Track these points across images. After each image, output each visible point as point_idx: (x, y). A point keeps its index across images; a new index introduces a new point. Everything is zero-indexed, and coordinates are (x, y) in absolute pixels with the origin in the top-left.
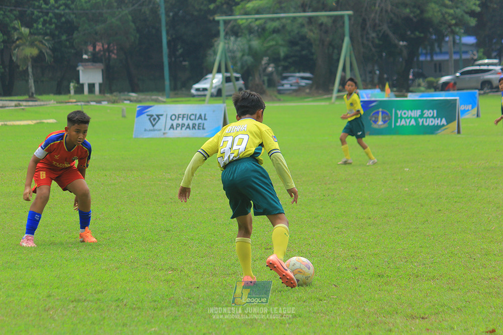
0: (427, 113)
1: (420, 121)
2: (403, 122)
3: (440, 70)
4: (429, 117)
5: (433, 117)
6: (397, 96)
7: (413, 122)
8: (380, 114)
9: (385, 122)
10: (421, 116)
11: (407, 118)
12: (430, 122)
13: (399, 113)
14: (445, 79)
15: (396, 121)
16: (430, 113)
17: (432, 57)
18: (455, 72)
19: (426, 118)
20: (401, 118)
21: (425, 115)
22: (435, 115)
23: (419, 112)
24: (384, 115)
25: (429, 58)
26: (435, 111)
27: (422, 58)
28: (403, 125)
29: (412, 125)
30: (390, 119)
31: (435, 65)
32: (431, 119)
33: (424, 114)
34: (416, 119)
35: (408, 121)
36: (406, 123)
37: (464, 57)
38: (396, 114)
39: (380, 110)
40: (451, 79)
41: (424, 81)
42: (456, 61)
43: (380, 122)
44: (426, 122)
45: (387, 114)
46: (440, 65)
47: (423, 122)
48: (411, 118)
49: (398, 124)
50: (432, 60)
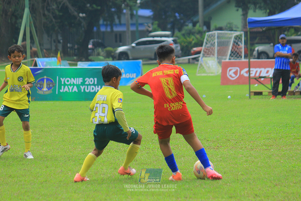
0: (89, 81)
1: (82, 88)
2: (66, 89)
3: (120, 39)
4: (90, 85)
5: (94, 85)
6: (70, 65)
7: (75, 89)
8: (45, 80)
9: (49, 88)
10: (83, 83)
11: (70, 85)
12: (91, 89)
13: (62, 80)
14: (121, 49)
15: (60, 88)
16: (91, 81)
17: (112, 28)
18: (132, 43)
19: (87, 85)
20: (65, 85)
21: (87, 83)
22: (96, 83)
23: (80, 80)
24: (49, 82)
25: (109, 29)
26: (96, 79)
27: (103, 29)
28: (66, 92)
29: (75, 91)
30: (54, 86)
31: (116, 35)
32: (92, 87)
33: (86, 81)
34: (78, 86)
35: (71, 88)
36: (69, 89)
37: (141, 28)
38: (60, 81)
39: (45, 77)
40: (128, 49)
41: (103, 51)
42: (133, 33)
43: (45, 89)
44: (87, 89)
45: (51, 81)
46: (120, 35)
47: (84, 89)
48: (74, 85)
49: (61, 91)
50: (112, 31)
